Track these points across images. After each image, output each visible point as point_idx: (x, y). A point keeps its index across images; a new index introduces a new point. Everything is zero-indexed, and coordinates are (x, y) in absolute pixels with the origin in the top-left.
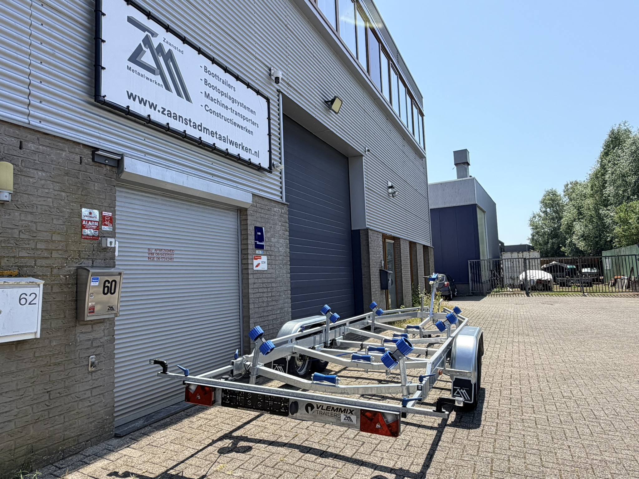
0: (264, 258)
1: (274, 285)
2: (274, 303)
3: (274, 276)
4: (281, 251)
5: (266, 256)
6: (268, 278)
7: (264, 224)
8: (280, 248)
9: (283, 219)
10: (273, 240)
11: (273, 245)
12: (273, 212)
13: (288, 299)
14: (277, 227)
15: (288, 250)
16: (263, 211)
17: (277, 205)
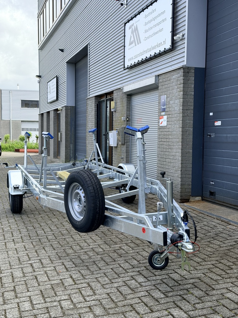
0: (165, 117)
1: (170, 137)
2: (170, 150)
3: (170, 130)
4: (176, 110)
5: (166, 116)
6: (167, 132)
7: (166, 92)
8: (176, 108)
9: (178, 82)
10: (171, 102)
11: (171, 106)
12: (172, 81)
13: (179, 150)
14: (175, 91)
15: (181, 107)
16: (166, 83)
17: (175, 73)
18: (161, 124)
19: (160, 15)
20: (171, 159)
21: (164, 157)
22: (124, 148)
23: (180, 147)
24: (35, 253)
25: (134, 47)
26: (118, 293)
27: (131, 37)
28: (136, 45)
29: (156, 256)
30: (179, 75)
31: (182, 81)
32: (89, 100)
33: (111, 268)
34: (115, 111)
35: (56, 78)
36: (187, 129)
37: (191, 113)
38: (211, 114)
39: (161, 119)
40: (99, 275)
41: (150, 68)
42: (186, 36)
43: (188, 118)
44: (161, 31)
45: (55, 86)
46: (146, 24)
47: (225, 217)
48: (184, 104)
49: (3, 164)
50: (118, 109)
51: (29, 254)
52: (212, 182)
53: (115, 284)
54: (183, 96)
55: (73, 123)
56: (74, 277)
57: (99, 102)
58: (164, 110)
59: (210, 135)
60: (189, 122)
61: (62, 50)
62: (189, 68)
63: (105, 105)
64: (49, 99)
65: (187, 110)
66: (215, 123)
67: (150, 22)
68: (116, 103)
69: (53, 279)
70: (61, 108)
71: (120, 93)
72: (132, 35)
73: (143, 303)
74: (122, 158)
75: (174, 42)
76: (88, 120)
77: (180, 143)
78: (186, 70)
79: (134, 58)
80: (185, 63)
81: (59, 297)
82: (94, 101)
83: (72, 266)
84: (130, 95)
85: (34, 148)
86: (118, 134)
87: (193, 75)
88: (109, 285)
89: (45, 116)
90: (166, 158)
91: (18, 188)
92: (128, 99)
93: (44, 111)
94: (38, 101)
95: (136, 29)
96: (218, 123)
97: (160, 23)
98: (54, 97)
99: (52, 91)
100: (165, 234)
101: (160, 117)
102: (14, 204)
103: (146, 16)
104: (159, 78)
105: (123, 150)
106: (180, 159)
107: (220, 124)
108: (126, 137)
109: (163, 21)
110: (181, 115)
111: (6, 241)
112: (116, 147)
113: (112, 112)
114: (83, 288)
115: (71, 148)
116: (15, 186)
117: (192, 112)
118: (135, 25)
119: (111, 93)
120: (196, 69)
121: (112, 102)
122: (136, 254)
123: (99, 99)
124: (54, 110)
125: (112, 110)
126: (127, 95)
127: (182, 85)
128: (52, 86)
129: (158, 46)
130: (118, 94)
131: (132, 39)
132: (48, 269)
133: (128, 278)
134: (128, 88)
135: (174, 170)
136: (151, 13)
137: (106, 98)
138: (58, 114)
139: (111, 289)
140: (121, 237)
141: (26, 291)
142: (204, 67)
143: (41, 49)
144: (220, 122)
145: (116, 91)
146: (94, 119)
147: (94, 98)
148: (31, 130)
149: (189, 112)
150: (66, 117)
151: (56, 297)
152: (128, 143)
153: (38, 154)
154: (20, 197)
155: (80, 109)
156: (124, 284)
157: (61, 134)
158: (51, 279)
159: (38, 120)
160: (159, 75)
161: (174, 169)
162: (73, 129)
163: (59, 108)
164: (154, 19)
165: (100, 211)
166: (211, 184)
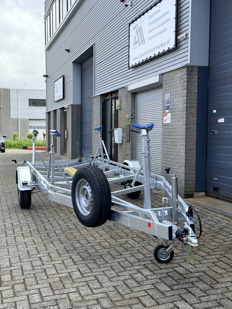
1: (174, 134)
2: (174, 147)
3: (174, 127)
4: (180, 108)
5: (170, 114)
6: (171, 129)
7: (170, 90)
8: (179, 106)
9: (182, 80)
10: (175, 100)
11: (175, 104)
12: (176, 79)
13: (183, 146)
14: (178, 89)
15: (185, 105)
16: (170, 81)
17: (178, 71)
18: (165, 121)
19: (163, 15)
20: (175, 155)
21: (169, 153)
22: (129, 145)
23: (184, 143)
24: (44, 247)
25: (138, 46)
26: (125, 286)
27: (135, 37)
28: (140, 45)
29: (161, 250)
30: (183, 73)
31: (186, 80)
32: (94, 99)
33: (118, 261)
34: (120, 109)
35: (62, 78)
36: (191, 126)
37: (194, 111)
38: (215, 111)
39: (165, 116)
40: (106, 269)
41: (154, 67)
42: (189, 36)
43: (192, 115)
44: (164, 30)
45: (62, 85)
46: (150, 24)
47: (229, 212)
48: (188, 102)
49: (12, 161)
50: (123, 107)
51: (38, 248)
52: (216, 177)
53: (122, 277)
54: (187, 94)
55: (80, 121)
56: (81, 270)
57: (104, 100)
58: (168, 108)
59: (213, 132)
60: (192, 119)
61: (68, 51)
62: (193, 67)
63: (110, 103)
64: (56, 98)
65: (190, 107)
66: (218, 120)
67: (154, 22)
68: (121, 101)
69: (61, 272)
70: (68, 107)
71: (124, 92)
72: (136, 35)
73: (149, 296)
74: (127, 155)
75: (177, 42)
76: (94, 118)
77: (184, 140)
78: (189, 68)
79: (138, 57)
80: (188, 62)
81: (67, 289)
82: (100, 99)
83: (79, 260)
84: (135, 94)
85: (41, 145)
86: (123, 131)
87: (197, 73)
88: (116, 278)
89: (52, 114)
90: (170, 155)
91: (27, 184)
92: (133, 97)
93: (51, 109)
94: (44, 100)
95: (141, 29)
96: (221, 120)
97: (164, 23)
98: (61, 96)
99: (58, 90)
100: (170, 229)
101: (164, 115)
102: (22, 199)
103: (150, 17)
104: (163, 76)
105: (128, 147)
106: (184, 155)
107: (223, 121)
108: (130, 134)
109: (167, 21)
110: (185, 112)
111: (15, 235)
112: (121, 144)
113: (117, 110)
114: (91, 281)
115: (77, 145)
116: (24, 182)
117: (196, 109)
118: (139, 25)
119: (116, 91)
120: (200, 68)
121: (117, 100)
122: (142, 248)
123: (104, 97)
124: (61, 108)
125: (117, 108)
126: (132, 93)
127: (186, 83)
128: (59, 85)
129: (162, 46)
130: (123, 93)
131: (137, 39)
132: (57, 262)
133: (134, 272)
134: (132, 87)
135: (178, 167)
136: (155, 14)
137: (111, 96)
138: (64, 112)
139: (118, 282)
140: (127, 231)
141: (36, 283)
142: (208, 66)
143: (48, 49)
144: (223, 119)
145: (121, 89)
146: (99, 117)
147: (100, 96)
148: (38, 127)
149: (192, 109)
150: (72, 115)
151: (64, 289)
152: (133, 140)
153: (45, 151)
154: (29, 193)
155: (86, 107)
156: (130, 277)
157: (68, 132)
158: (59, 272)
159: (45, 118)
160: (162, 74)
161: (178, 165)
162: (79, 127)
163: (66, 106)
164: (158, 19)
165: (106, 206)
166: (215, 180)
